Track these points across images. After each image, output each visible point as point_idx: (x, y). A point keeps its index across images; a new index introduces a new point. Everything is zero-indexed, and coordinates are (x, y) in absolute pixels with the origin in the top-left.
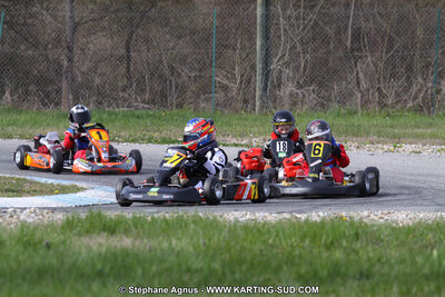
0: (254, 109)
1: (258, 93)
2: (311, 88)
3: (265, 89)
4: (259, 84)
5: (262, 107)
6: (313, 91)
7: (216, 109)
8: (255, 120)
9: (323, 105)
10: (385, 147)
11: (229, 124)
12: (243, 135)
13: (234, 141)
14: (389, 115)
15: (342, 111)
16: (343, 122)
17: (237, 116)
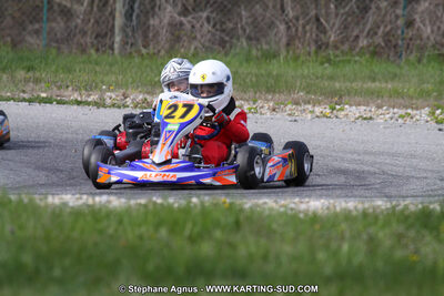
0: (112, 48)
1: (119, 21)
2: (205, 15)
3: (129, 15)
4: (120, 8)
5: (124, 43)
6: (208, 19)
7: (48, 45)
8: (111, 65)
9: (222, 43)
10: (318, 110)
11: (69, 70)
12: (89, 88)
13: (76, 96)
14: (329, 61)
15: (254, 52)
16: (255, 71)
17: (85, 57)
